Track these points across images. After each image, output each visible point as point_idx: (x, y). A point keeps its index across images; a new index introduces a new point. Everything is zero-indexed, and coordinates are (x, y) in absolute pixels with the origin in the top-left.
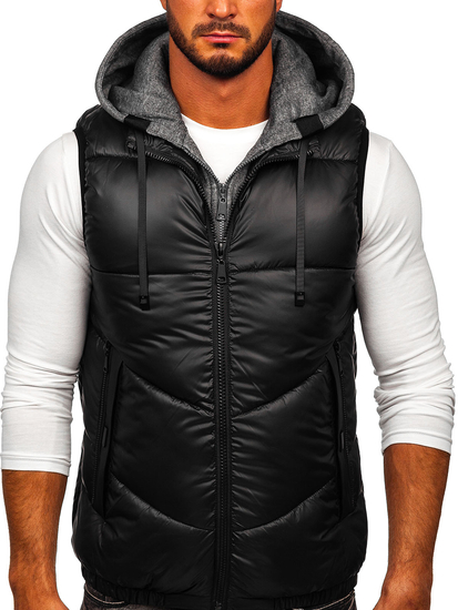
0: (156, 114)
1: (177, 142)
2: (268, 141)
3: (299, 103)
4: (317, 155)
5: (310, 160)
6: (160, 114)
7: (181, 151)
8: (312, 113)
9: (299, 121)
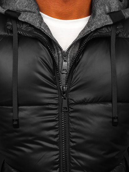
0: (24, 9)
1: (37, 25)
2: (92, 25)
3: (110, 4)
4: (121, 36)
5: (118, 38)
6: (27, 9)
7: (39, 31)
8: (117, 10)
9: (111, 14)
